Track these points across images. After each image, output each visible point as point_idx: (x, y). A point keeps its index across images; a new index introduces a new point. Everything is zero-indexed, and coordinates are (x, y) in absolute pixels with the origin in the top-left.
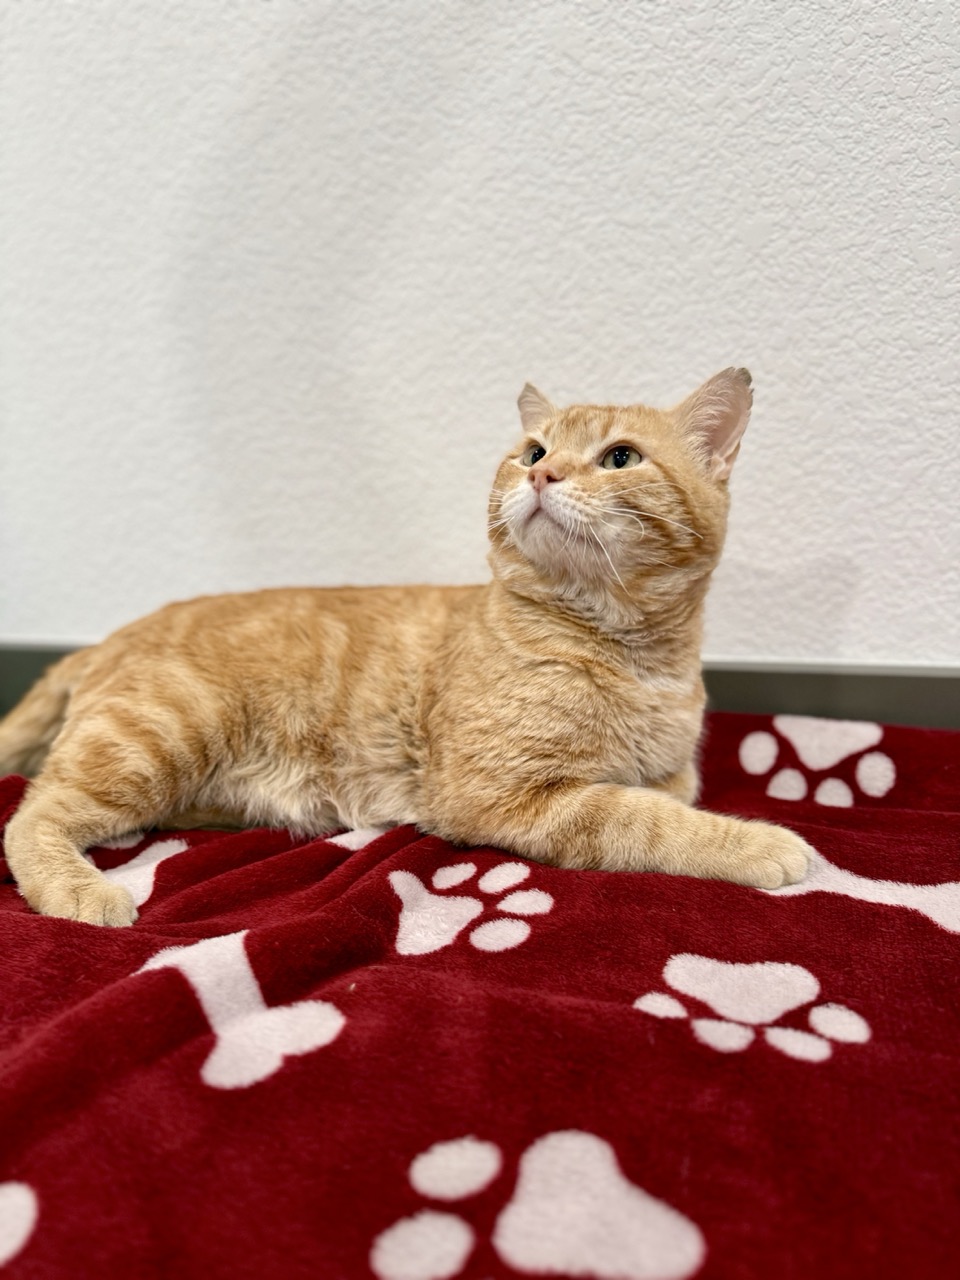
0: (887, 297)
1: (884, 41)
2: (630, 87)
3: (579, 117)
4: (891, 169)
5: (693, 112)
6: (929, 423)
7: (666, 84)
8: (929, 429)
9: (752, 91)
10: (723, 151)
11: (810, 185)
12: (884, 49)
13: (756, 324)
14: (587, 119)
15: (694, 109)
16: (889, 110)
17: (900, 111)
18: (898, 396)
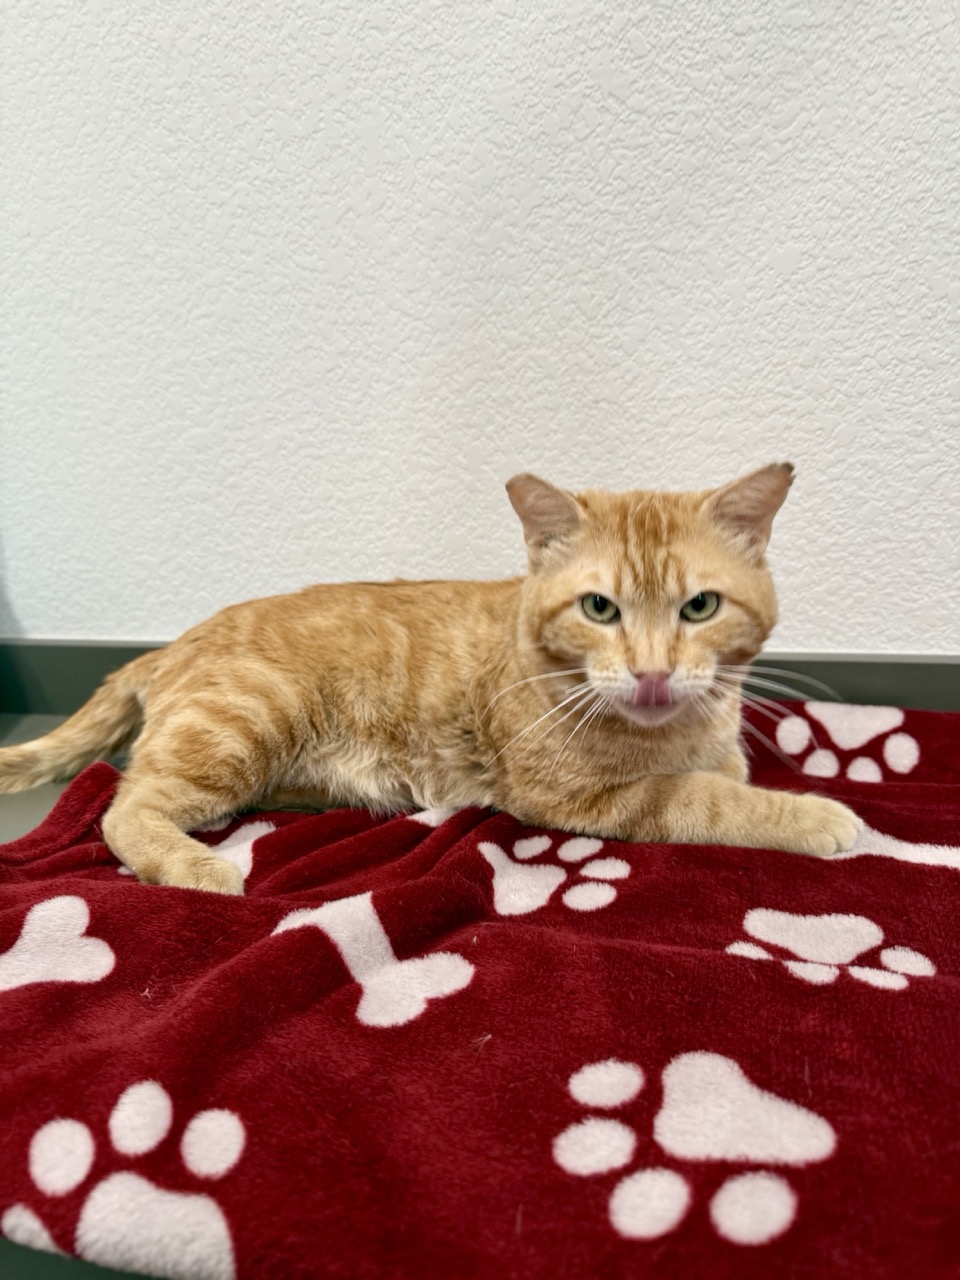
0: (905, 320)
1: (905, 91)
2: (672, 126)
3: (624, 151)
4: (910, 206)
5: (730, 151)
6: (943, 435)
7: (704, 124)
8: (943, 440)
9: (783, 134)
10: (756, 186)
11: (836, 218)
12: (903, 100)
13: (786, 343)
14: (630, 154)
15: (730, 147)
16: (907, 153)
17: (917, 154)
18: (914, 409)
